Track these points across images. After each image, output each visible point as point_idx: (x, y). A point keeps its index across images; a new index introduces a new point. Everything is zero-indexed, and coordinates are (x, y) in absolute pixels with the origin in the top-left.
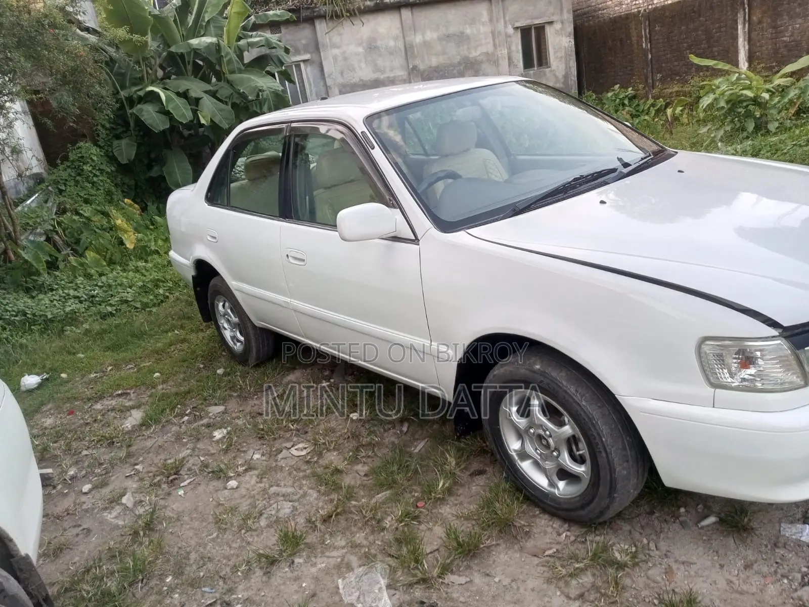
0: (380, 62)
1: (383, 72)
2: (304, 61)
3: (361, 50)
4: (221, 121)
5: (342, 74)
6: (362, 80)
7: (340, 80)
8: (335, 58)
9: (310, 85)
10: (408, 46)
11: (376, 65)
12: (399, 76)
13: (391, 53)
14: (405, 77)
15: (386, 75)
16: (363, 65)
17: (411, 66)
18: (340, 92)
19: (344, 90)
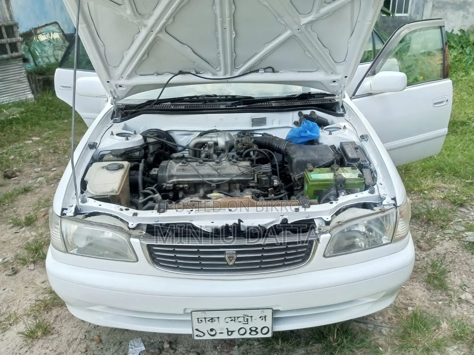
18: (433, 6)
19: (437, 5)
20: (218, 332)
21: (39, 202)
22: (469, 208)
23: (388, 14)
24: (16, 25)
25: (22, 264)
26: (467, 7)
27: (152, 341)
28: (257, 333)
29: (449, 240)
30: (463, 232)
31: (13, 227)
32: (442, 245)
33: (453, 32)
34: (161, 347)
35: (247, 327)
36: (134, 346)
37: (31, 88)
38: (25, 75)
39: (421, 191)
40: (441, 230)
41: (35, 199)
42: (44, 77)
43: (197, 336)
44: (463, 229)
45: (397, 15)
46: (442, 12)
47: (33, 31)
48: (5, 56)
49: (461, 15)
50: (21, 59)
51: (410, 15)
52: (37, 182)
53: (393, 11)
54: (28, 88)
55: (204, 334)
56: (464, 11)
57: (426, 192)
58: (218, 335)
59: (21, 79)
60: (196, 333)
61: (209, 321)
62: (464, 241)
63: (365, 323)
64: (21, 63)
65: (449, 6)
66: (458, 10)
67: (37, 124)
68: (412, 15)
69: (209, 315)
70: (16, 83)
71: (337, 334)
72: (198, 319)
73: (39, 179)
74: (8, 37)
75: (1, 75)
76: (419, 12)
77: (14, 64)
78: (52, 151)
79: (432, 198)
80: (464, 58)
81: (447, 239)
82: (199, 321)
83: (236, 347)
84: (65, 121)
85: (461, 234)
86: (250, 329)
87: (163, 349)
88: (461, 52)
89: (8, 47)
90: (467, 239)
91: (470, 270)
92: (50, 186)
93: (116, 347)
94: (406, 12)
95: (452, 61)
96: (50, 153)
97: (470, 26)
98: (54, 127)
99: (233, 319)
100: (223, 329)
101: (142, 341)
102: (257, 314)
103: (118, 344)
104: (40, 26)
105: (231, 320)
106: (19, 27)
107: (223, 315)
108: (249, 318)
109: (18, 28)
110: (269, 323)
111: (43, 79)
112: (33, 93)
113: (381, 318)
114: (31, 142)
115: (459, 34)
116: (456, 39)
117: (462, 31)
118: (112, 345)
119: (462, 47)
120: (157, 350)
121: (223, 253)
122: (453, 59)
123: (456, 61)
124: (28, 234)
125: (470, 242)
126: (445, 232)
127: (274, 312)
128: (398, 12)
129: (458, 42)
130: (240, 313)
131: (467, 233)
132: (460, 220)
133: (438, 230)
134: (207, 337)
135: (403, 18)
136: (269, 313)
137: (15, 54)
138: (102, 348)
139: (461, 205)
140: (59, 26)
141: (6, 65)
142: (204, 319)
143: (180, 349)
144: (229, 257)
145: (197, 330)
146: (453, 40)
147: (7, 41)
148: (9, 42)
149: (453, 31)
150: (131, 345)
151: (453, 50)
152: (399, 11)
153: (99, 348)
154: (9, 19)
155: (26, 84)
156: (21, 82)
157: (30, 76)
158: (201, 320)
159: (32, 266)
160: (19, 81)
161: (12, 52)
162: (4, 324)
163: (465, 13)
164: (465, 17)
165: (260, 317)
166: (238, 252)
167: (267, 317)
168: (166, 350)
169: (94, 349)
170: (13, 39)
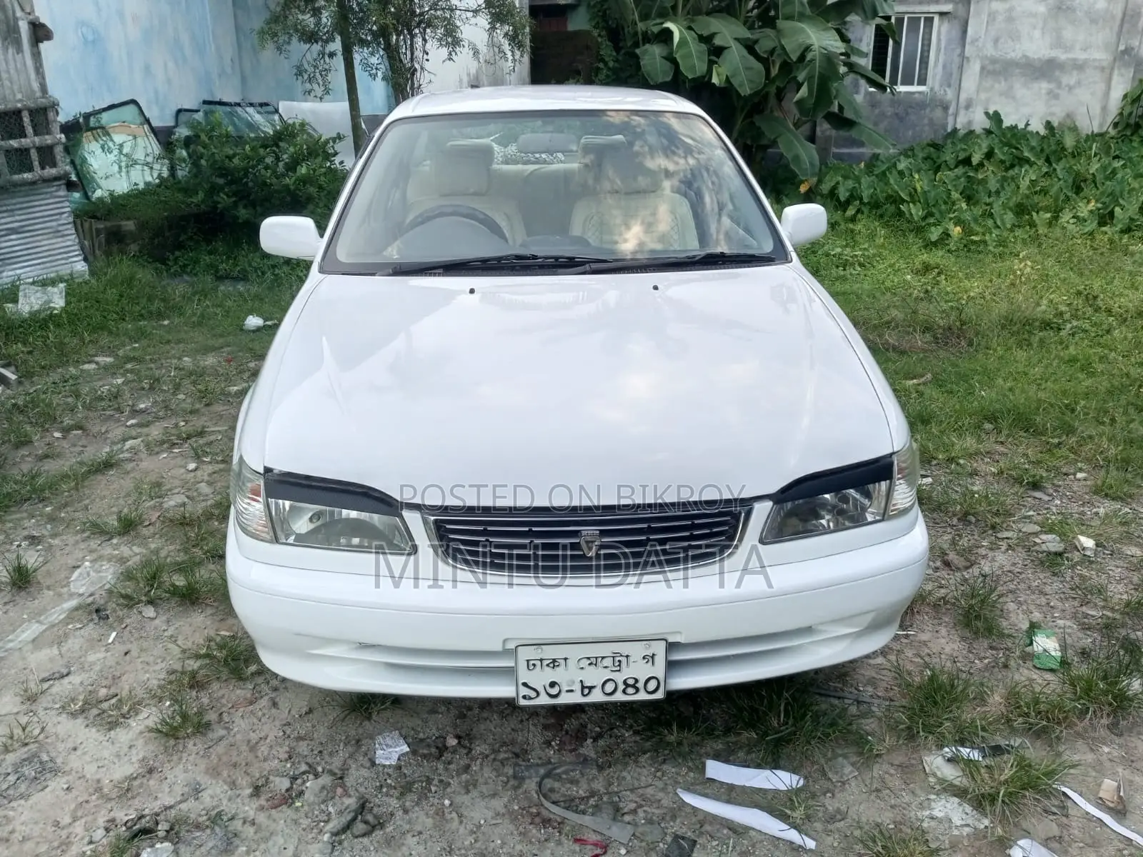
0: (1068, 34)
1: (1068, 49)
2: (942, 14)
3: (1042, 9)
4: (741, 85)
5: (996, 41)
6: (1025, 56)
7: (990, 51)
8: (992, 17)
9: (938, 50)
10: (1129, 12)
11: (1059, 37)
12: (1095, 60)
13: (1094, 21)
14: (1105, 64)
15: (1071, 56)
16: (1037, 34)
17: (1122, 47)
18: (983, 68)
19: (990, 67)
20: (565, 688)
21: (137, 488)
22: (1051, 491)
23: (882, 88)
24: (54, 106)
25: (127, 605)
26: (1057, 73)
27: (421, 736)
28: (637, 690)
29: (1007, 550)
30: (1036, 534)
31: (89, 537)
32: (993, 560)
33: (1029, 128)
34: (440, 745)
35: (619, 678)
36: (387, 745)
37: (82, 249)
38: (71, 219)
39: (951, 460)
40: (990, 532)
41: (128, 484)
42: (108, 224)
43: (524, 697)
44: (1037, 528)
45: (901, 89)
46: (1003, 83)
47: (81, 120)
48: (27, 176)
49: (1044, 91)
50: (64, 182)
51: (932, 89)
52: (125, 448)
53: (894, 81)
54: (76, 247)
55: (538, 694)
56: (1049, 82)
57: (962, 461)
58: (563, 694)
59: (60, 228)
60: (524, 691)
61: (548, 665)
62: (1037, 552)
63: (839, 698)
64: (63, 193)
65: (1017, 71)
66: (1037, 79)
67: (102, 329)
68: (937, 88)
69: (550, 652)
70: (51, 235)
71: (786, 711)
72: (528, 661)
73: (129, 444)
74: (36, 134)
75: (3, 221)
76: (952, 82)
77: (46, 193)
78: (147, 386)
79: (974, 473)
80: (1052, 186)
81: (1003, 548)
82: (530, 665)
83: (589, 741)
84: (166, 322)
85: (1031, 538)
86: (625, 682)
87: (446, 748)
88: (1046, 173)
89: (34, 155)
90: (1044, 547)
91: (1048, 604)
92: (155, 457)
93: (350, 749)
94: (922, 81)
95: (1027, 192)
96: (143, 389)
97: (1063, 114)
98: (141, 334)
99: (594, 662)
100: (573, 682)
101: (401, 735)
102: (636, 651)
103: (353, 742)
104: (97, 108)
105: (590, 664)
106: (59, 110)
107: (575, 652)
108: (624, 660)
109: (57, 113)
110: (659, 670)
111: (106, 228)
112: (85, 260)
113: (870, 689)
114: (93, 366)
115: (1043, 132)
116: (1034, 143)
117: (1049, 125)
118: (342, 744)
119: (1048, 160)
120: (433, 750)
121: (576, 534)
122: (1029, 188)
123: (1036, 193)
124: (125, 551)
125: (1049, 553)
126: (999, 535)
127: (671, 647)
128: (903, 84)
129: (1038, 149)
130: (606, 650)
131: (1044, 537)
132: (1031, 513)
133: (985, 532)
134: (544, 700)
135: (917, 95)
136: (660, 649)
137: (50, 172)
138: (320, 752)
139: (1035, 486)
140: (140, 108)
141: (29, 196)
142: (539, 663)
143: (478, 748)
144: (587, 542)
145: (525, 685)
146: (1028, 145)
147: (34, 142)
148: (37, 144)
149: (1027, 125)
150: (380, 744)
151: (1027, 167)
152: (908, 81)
153: (316, 752)
154: (39, 94)
155: (71, 240)
156: (60, 234)
157: (78, 222)
158: (534, 665)
159: (150, 611)
160: (57, 233)
161: (43, 168)
162: (110, 716)
163: (1052, 86)
164: (1052, 95)
165: (644, 658)
166: (603, 533)
167: (656, 658)
168: (451, 749)
169: (305, 753)
170: (47, 137)
